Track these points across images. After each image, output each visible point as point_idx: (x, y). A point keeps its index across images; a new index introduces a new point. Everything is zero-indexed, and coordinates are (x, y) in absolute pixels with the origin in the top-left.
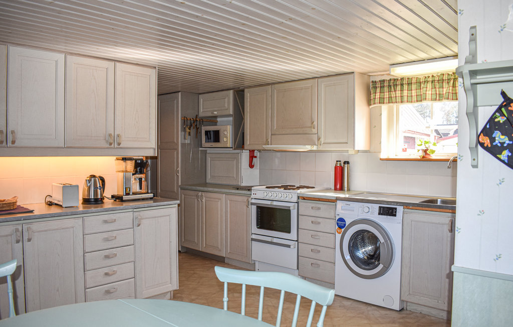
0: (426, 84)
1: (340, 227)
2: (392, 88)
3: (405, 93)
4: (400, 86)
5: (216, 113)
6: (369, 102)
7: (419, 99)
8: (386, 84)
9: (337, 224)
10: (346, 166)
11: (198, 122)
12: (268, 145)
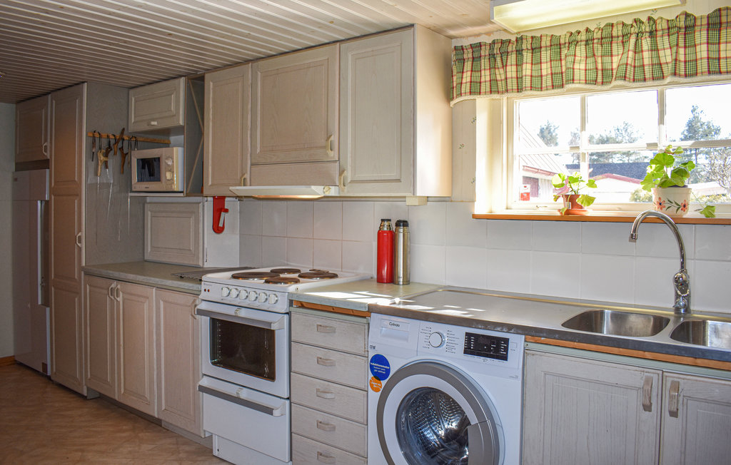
0: (572, 47)
1: (379, 376)
2: (498, 59)
3: (527, 69)
4: (514, 56)
5: (155, 123)
6: (449, 92)
7: (558, 82)
8: (485, 52)
9: (372, 367)
10: (401, 230)
11: (126, 143)
12: (244, 185)
